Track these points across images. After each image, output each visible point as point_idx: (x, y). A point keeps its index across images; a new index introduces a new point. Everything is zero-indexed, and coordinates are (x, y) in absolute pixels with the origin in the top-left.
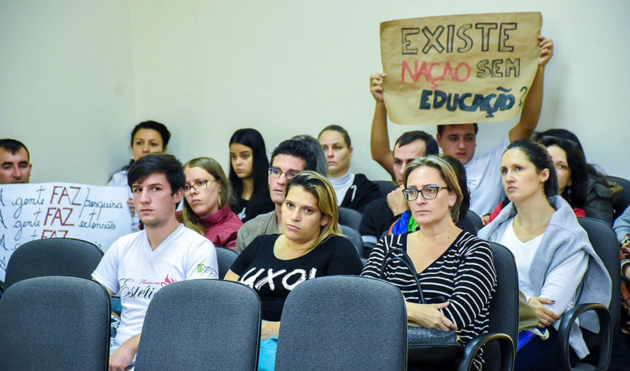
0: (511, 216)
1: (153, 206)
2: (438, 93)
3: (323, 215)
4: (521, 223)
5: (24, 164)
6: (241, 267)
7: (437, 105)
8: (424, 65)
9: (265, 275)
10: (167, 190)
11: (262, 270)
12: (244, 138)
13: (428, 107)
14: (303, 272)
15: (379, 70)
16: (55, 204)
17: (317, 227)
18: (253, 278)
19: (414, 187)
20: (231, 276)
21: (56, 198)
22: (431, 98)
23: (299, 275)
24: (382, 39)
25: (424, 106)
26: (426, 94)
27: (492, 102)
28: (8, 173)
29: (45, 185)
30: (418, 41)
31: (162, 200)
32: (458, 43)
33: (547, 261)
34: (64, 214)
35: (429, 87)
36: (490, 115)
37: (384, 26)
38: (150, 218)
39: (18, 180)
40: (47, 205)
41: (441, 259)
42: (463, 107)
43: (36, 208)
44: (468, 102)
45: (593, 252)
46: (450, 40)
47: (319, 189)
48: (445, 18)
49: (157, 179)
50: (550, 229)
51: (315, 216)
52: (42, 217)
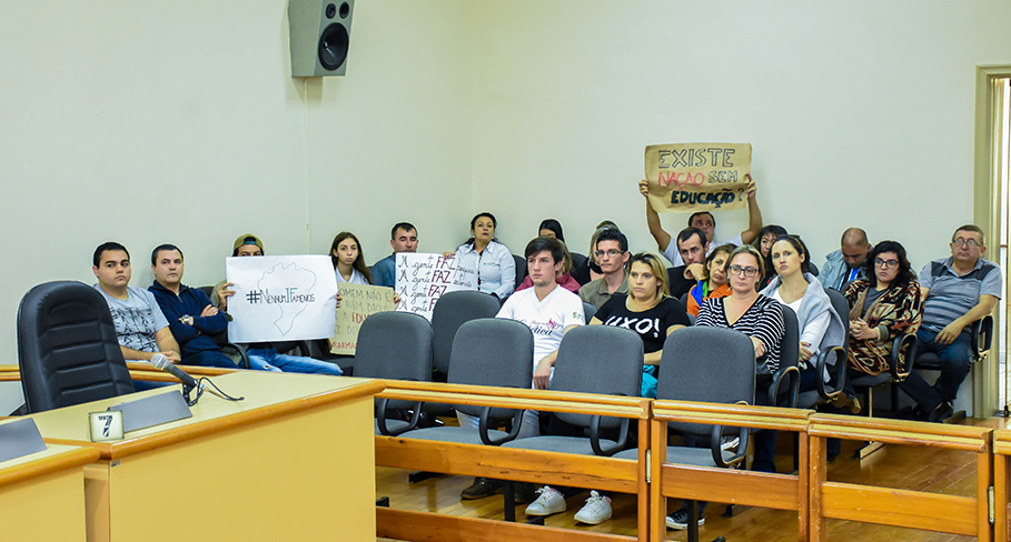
0: (778, 286)
1: (541, 273)
2: (683, 193)
3: (658, 279)
4: (784, 290)
5: (413, 239)
6: (603, 314)
7: (683, 201)
8: (674, 174)
9: (622, 322)
10: (552, 262)
11: (620, 319)
12: (549, 226)
13: (677, 202)
14: (650, 321)
15: (642, 178)
16: (439, 268)
17: (655, 288)
18: (615, 323)
19: (739, 267)
20: (595, 322)
21: (440, 264)
22: (679, 196)
23: (647, 324)
24: (646, 158)
25: (674, 201)
26: (675, 193)
27: (720, 197)
28: (403, 244)
29: (433, 255)
30: (669, 159)
31: (548, 268)
32: (696, 160)
33: (806, 317)
34: (445, 275)
35: (677, 189)
36: (718, 206)
37: (648, 148)
38: (540, 280)
39: (410, 249)
40: (434, 268)
41: (746, 314)
42: (700, 201)
43: (427, 270)
44: (703, 198)
45: (835, 311)
46: (691, 158)
47: (652, 261)
48: (688, 144)
49: (545, 254)
50: (807, 296)
51: (652, 279)
52: (431, 276)
